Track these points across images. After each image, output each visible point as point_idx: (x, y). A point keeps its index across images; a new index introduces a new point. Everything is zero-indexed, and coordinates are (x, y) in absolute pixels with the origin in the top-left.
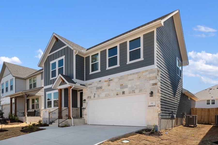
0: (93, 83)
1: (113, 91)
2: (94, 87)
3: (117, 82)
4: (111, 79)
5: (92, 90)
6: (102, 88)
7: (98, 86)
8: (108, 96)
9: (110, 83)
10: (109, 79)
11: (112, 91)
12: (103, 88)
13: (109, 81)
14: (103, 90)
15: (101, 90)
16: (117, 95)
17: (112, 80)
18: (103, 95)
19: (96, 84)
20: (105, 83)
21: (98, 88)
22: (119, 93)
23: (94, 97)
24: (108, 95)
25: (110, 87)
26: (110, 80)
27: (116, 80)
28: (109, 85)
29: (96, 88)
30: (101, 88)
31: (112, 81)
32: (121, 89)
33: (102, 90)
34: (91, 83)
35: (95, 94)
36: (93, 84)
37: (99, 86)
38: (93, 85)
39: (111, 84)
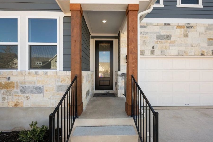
0: (151, 24)
1: (194, 46)
2: (151, 33)
3: (203, 33)
4: (191, 25)
5: (145, 38)
6: (170, 39)
7: (162, 34)
8: (184, 54)
9: (188, 33)
10: (188, 24)
11: (192, 46)
12: (173, 39)
13: (187, 27)
14: (174, 42)
15: (169, 41)
16: (203, 55)
17: (192, 27)
18: (174, 50)
19: (156, 29)
20: (179, 30)
21: (160, 37)
22: (206, 51)
23: (152, 53)
24: (185, 52)
25: (189, 40)
26: (189, 27)
27: (201, 29)
28: (186, 36)
29: (157, 35)
30: (168, 37)
31: (192, 29)
32: (208, 45)
33: (171, 43)
34: (145, 25)
35: (153, 48)
36: (148, 27)
37: (164, 32)
38: (149, 29)
39: (190, 34)
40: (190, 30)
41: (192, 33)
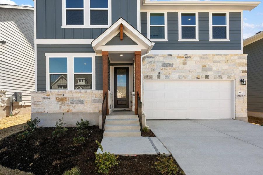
0: (157, 55)
1: (192, 72)
2: (158, 62)
3: (198, 62)
4: (189, 56)
5: (153, 66)
6: (172, 66)
7: (166, 63)
8: (183, 78)
9: (186, 61)
10: (186, 55)
11: (190, 72)
12: (174, 66)
13: (186, 57)
14: (175, 69)
15: (172, 68)
16: (198, 78)
17: (189, 57)
18: (175, 75)
19: (162, 59)
20: (179, 59)
21: (164, 65)
22: (201, 76)
23: (159, 77)
24: (184, 77)
25: (187, 67)
26: (187, 57)
27: (196, 59)
28: (185, 64)
29: (162, 64)
30: (171, 65)
31: (189, 59)
32: (202, 71)
33: (173, 69)
34: (153, 56)
35: (159, 73)
36: (155, 57)
37: (168, 61)
38: (156, 59)
39: (188, 63)
40: (188, 59)
41: (189, 62)
